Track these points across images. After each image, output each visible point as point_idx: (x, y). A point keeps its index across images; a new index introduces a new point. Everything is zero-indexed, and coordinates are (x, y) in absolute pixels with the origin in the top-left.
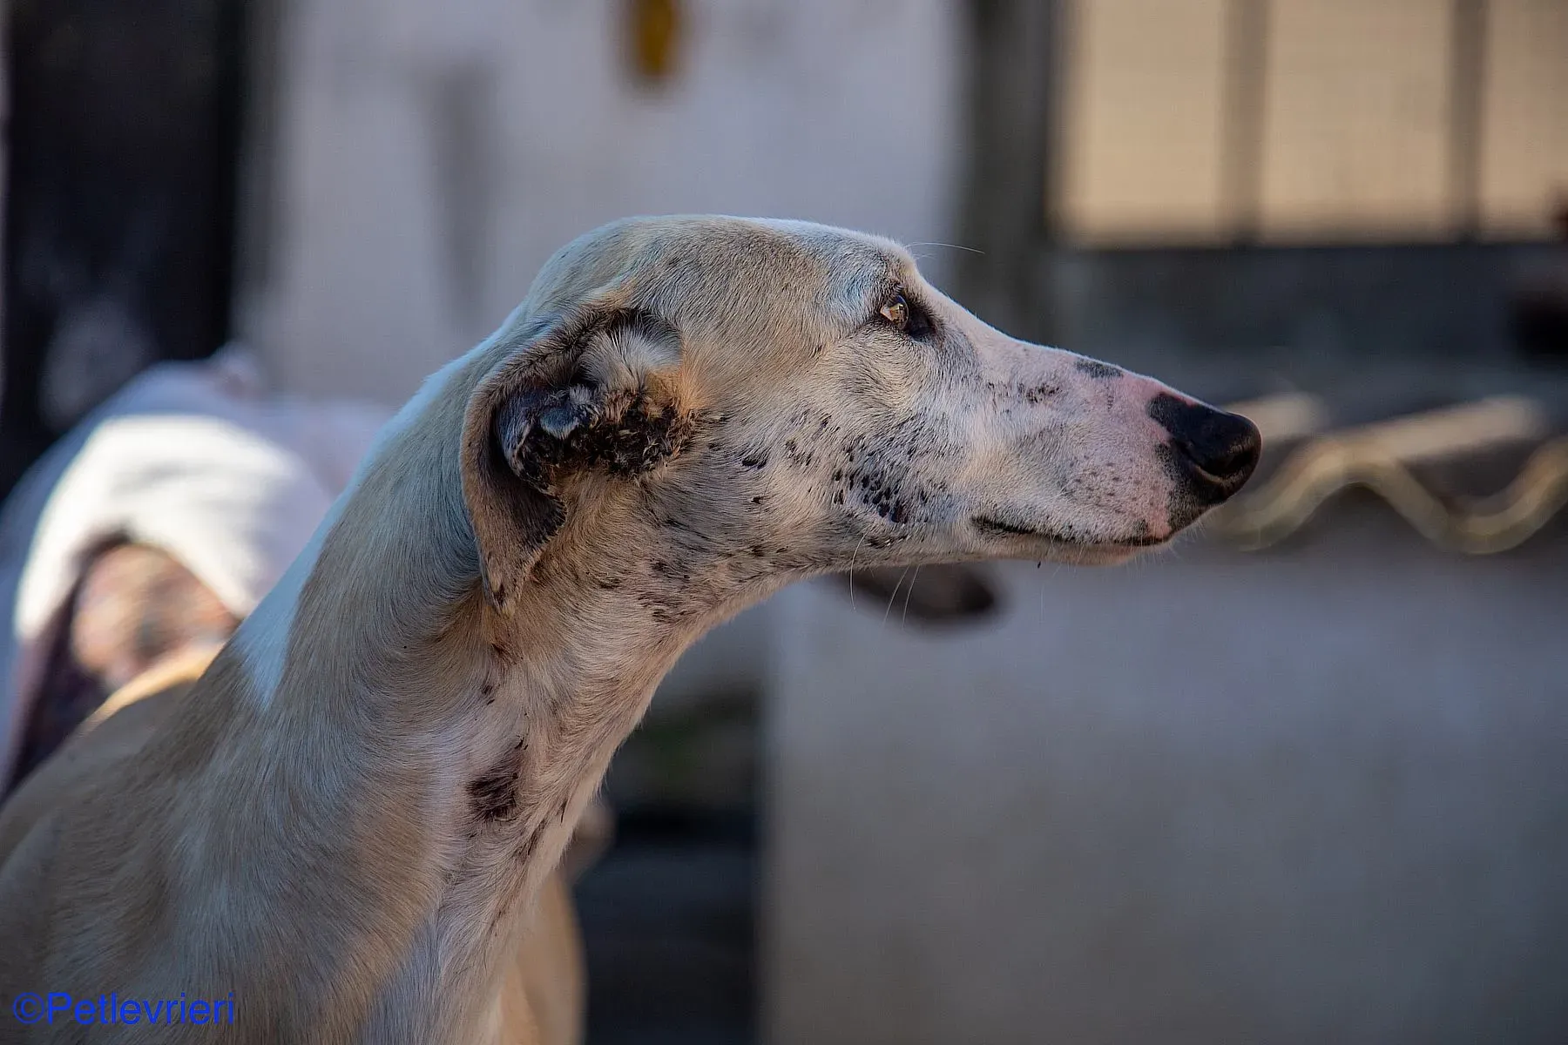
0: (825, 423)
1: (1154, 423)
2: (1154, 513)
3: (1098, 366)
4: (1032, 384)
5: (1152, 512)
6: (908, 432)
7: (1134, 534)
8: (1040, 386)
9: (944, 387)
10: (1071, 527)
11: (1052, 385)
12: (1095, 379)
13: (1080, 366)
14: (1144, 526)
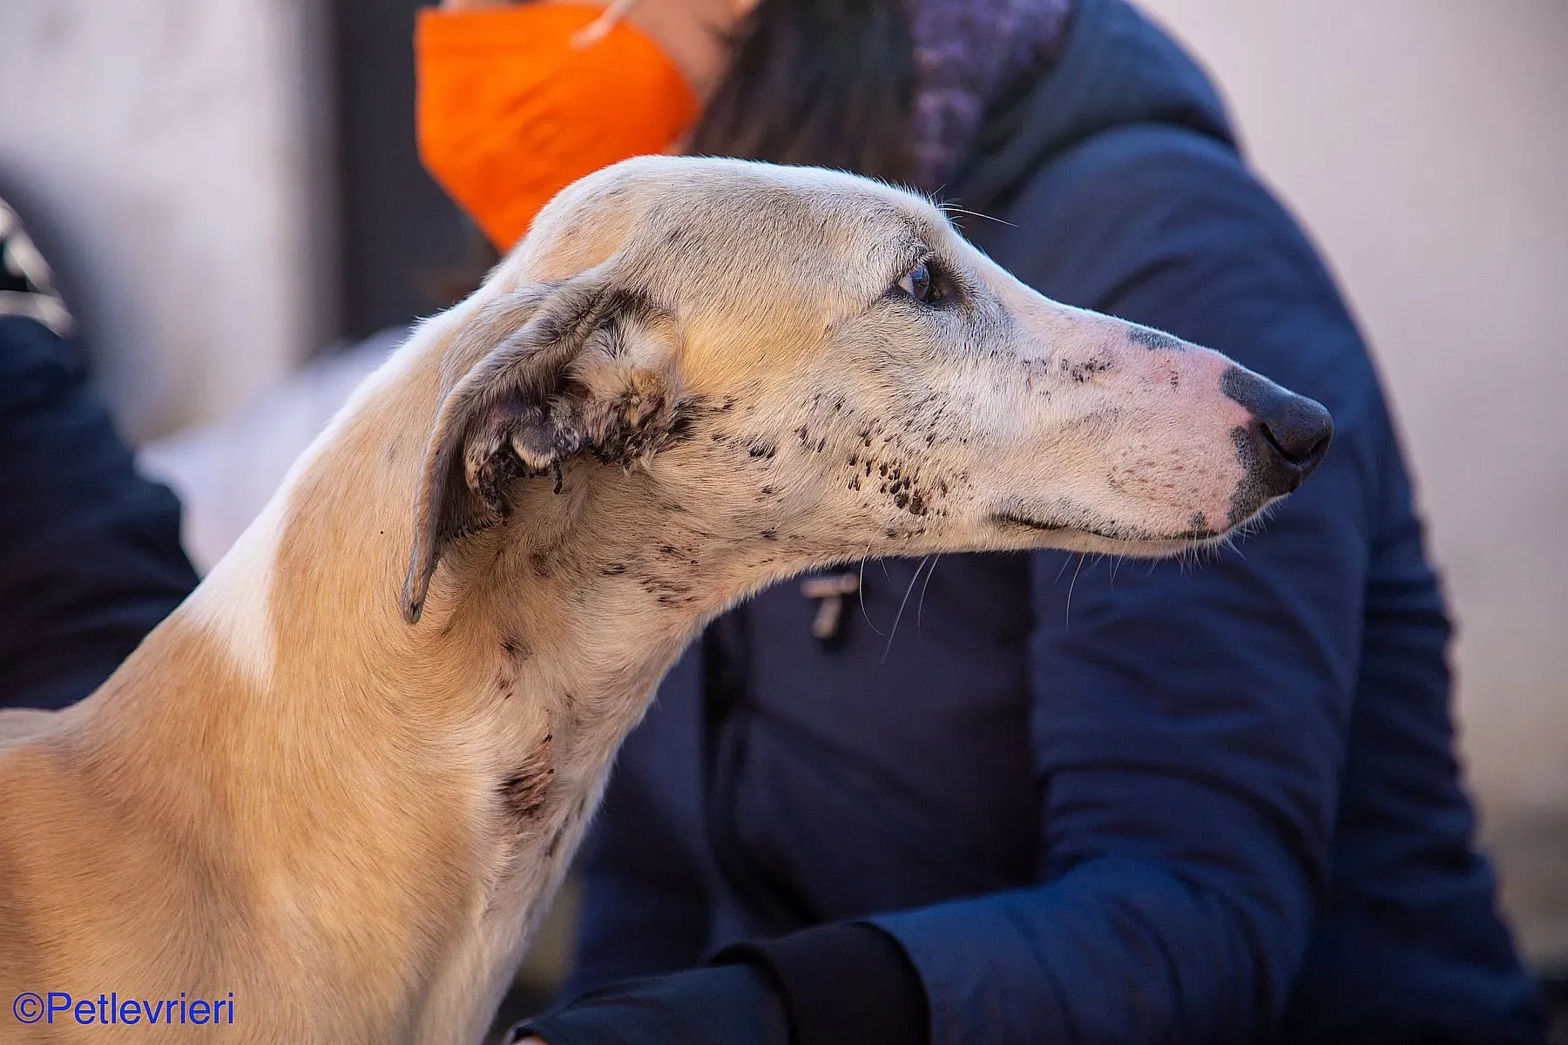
0: (839, 406)
1: (1231, 402)
2: (1214, 505)
3: (1155, 336)
4: (1078, 359)
5: (1212, 504)
6: (927, 415)
7: (1189, 528)
8: (1087, 362)
9: (970, 363)
10: (1113, 522)
11: (1101, 360)
12: (1153, 351)
13: (1134, 337)
14: (1200, 519)
